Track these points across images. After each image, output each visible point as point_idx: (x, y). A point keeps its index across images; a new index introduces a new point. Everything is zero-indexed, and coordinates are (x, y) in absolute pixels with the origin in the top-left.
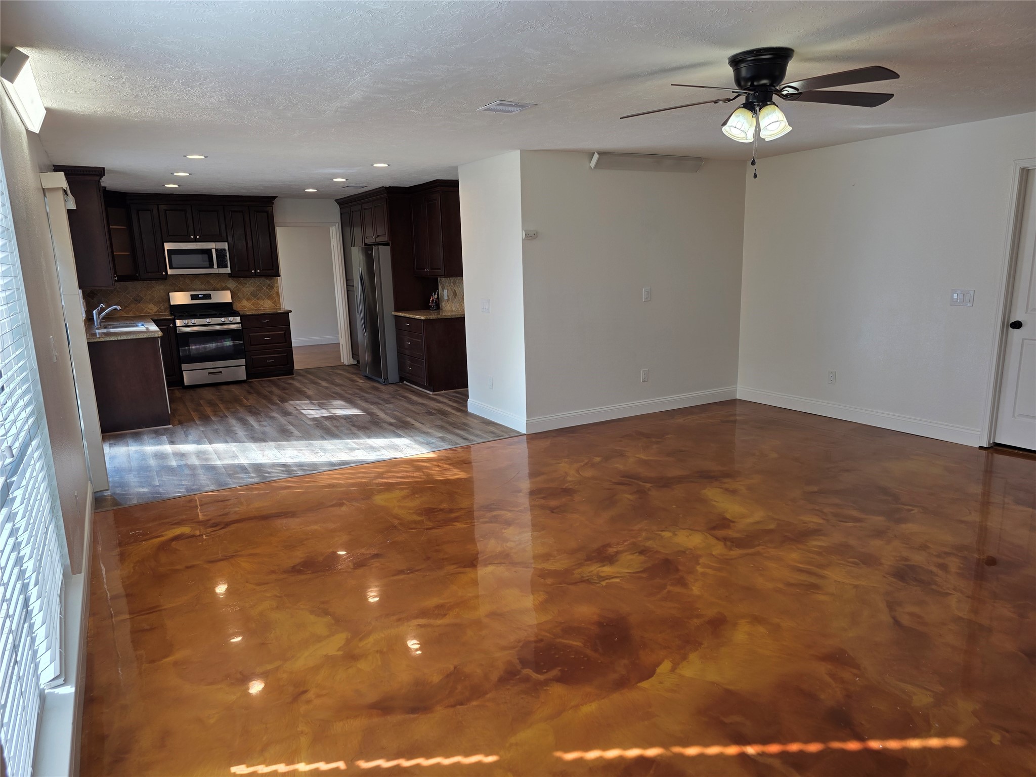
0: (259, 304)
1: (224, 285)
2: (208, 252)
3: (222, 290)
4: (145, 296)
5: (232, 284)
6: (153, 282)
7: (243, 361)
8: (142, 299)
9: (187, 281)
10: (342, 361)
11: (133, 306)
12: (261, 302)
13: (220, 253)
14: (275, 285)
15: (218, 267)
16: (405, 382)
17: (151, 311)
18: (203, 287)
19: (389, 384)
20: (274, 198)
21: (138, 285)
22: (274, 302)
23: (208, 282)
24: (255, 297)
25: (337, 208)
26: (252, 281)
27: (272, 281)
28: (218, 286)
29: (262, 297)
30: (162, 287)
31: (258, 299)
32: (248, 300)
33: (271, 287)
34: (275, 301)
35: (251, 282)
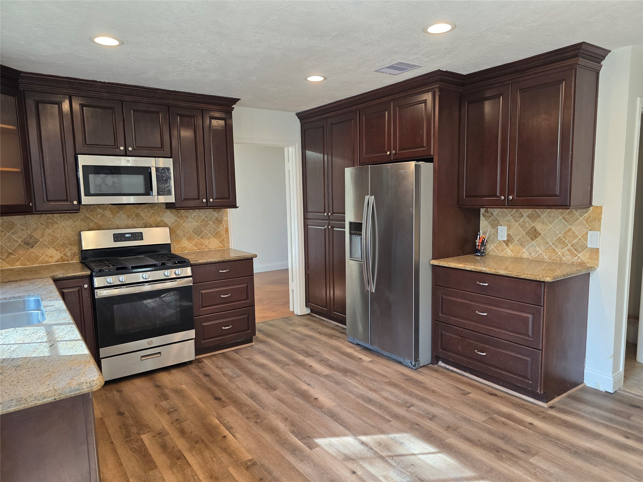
0: (203, 244)
1: (159, 219)
2: (145, 172)
3: (156, 227)
4: (43, 236)
5: (169, 217)
6: (55, 215)
7: (192, 333)
8: (36, 241)
9: (108, 214)
10: (291, 310)
11: (21, 252)
12: (206, 242)
13: (162, 172)
14: (224, 218)
15: (159, 194)
16: (440, 363)
17: (50, 260)
18: (130, 222)
19: (421, 367)
21: (31, 220)
22: (222, 242)
23: (137, 215)
24: (198, 235)
25: (297, 124)
26: (195, 213)
27: (220, 214)
28: (151, 221)
29: (207, 234)
30: (70, 223)
31: (202, 238)
32: (190, 239)
33: (219, 221)
34: (223, 240)
35: (194, 215)
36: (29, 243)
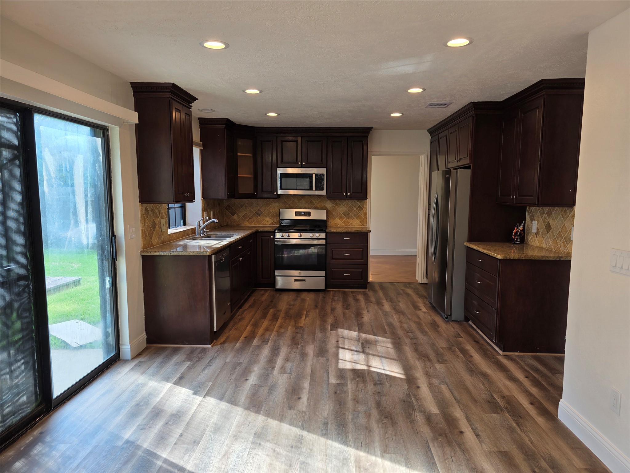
0: (349, 222)
1: (323, 205)
2: (310, 176)
3: (321, 209)
4: (265, 210)
5: (329, 204)
6: (271, 200)
7: (323, 273)
8: (262, 213)
9: (296, 200)
10: (417, 279)
11: (255, 218)
12: (351, 221)
13: (319, 177)
14: (365, 206)
15: (316, 190)
16: (470, 322)
17: (267, 223)
18: (307, 206)
19: (452, 321)
20: (371, 128)
21: (260, 201)
22: (361, 222)
23: (311, 202)
24: (346, 216)
25: (428, 137)
26: (346, 202)
27: (362, 203)
28: (318, 206)
29: (352, 216)
30: (277, 204)
31: (348, 218)
32: (341, 218)
33: (361, 208)
34: (363, 221)
35: (344, 203)
36: (258, 214)
